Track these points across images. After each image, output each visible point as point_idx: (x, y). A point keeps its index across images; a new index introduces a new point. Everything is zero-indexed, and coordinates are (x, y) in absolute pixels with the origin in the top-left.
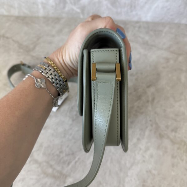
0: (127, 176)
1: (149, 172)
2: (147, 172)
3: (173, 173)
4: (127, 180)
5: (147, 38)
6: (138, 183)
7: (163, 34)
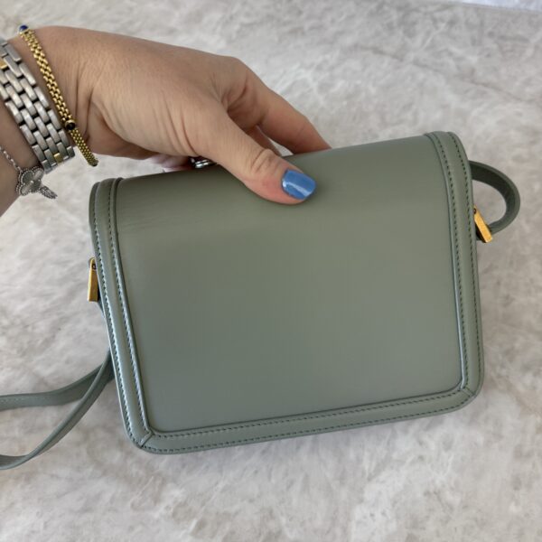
0: (361, 501)
1: (434, 494)
2: (427, 493)
3: (513, 509)
4: (359, 512)
5: (473, 60)
6: (393, 526)
7: (529, 52)
